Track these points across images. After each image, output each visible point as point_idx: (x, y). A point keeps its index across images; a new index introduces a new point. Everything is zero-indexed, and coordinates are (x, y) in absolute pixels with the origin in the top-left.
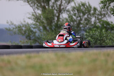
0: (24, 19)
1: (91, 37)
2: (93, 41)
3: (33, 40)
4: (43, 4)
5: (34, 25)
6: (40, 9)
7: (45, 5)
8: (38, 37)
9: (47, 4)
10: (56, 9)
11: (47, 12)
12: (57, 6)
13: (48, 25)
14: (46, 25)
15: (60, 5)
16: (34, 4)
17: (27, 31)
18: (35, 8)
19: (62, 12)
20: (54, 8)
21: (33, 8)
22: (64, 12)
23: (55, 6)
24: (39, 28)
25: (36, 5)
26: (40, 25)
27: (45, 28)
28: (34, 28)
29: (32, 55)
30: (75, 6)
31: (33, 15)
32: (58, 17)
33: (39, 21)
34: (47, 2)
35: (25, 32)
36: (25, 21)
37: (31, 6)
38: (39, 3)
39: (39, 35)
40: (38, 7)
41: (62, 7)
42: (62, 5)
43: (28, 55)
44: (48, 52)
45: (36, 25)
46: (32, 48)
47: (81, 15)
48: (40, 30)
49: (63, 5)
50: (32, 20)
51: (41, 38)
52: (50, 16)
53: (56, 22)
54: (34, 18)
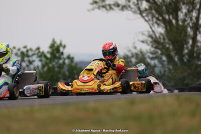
0: (134, 43)
4: (167, 17)
5: (152, 53)
6: (163, 25)
7: (171, 18)
9: (174, 17)
10: (191, 24)
11: (174, 30)
12: (191, 19)
13: (176, 54)
14: (173, 54)
15: (198, 18)
16: (153, 16)
18: (153, 24)
20: (186, 23)
21: (149, 24)
24: (161, 58)
25: (155, 20)
26: (162, 54)
27: (170, 58)
28: (152, 59)
31: (150, 36)
32: (194, 39)
33: (160, 47)
34: (174, 14)
36: (135, 48)
37: (146, 20)
38: (161, 15)
40: (158, 22)
45: (155, 54)
48: (161, 62)
50: (148, 45)
53: (190, 48)
54: (151, 42)
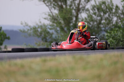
0: (40, 20)
1: (113, 38)
2: (115, 42)
3: (49, 42)
4: (60, 3)
5: (51, 26)
6: (57, 8)
7: (62, 4)
8: (55, 38)
9: (64, 3)
10: (74, 8)
11: (64, 11)
12: (75, 5)
13: (66, 26)
14: (63, 26)
15: (79, 4)
16: (51, 4)
17: (43, 33)
18: (51, 8)
19: (80, 11)
20: (72, 8)
21: (49, 8)
22: (82, 12)
23: (73, 5)
24: (56, 29)
25: (52, 5)
26: (57, 26)
27: (62, 29)
28: (50, 29)
29: (48, 58)
30: (95, 5)
31: (49, 15)
32: (77, 17)
33: (56, 21)
34: (64, 1)
35: (41, 33)
36: (40, 22)
37: (47, 6)
38: (56, 2)
39: (56, 37)
40: (55, 7)
41: (81, 6)
42: (80, 3)
43: (43, 58)
44: (65, 55)
45: (53, 26)
46: (49, 51)
47: (102, 14)
48: (57, 31)
49: (82, 4)
50: (48, 20)
51: (58, 39)
52: (68, 17)
53: (74, 22)
54: (50, 19)
